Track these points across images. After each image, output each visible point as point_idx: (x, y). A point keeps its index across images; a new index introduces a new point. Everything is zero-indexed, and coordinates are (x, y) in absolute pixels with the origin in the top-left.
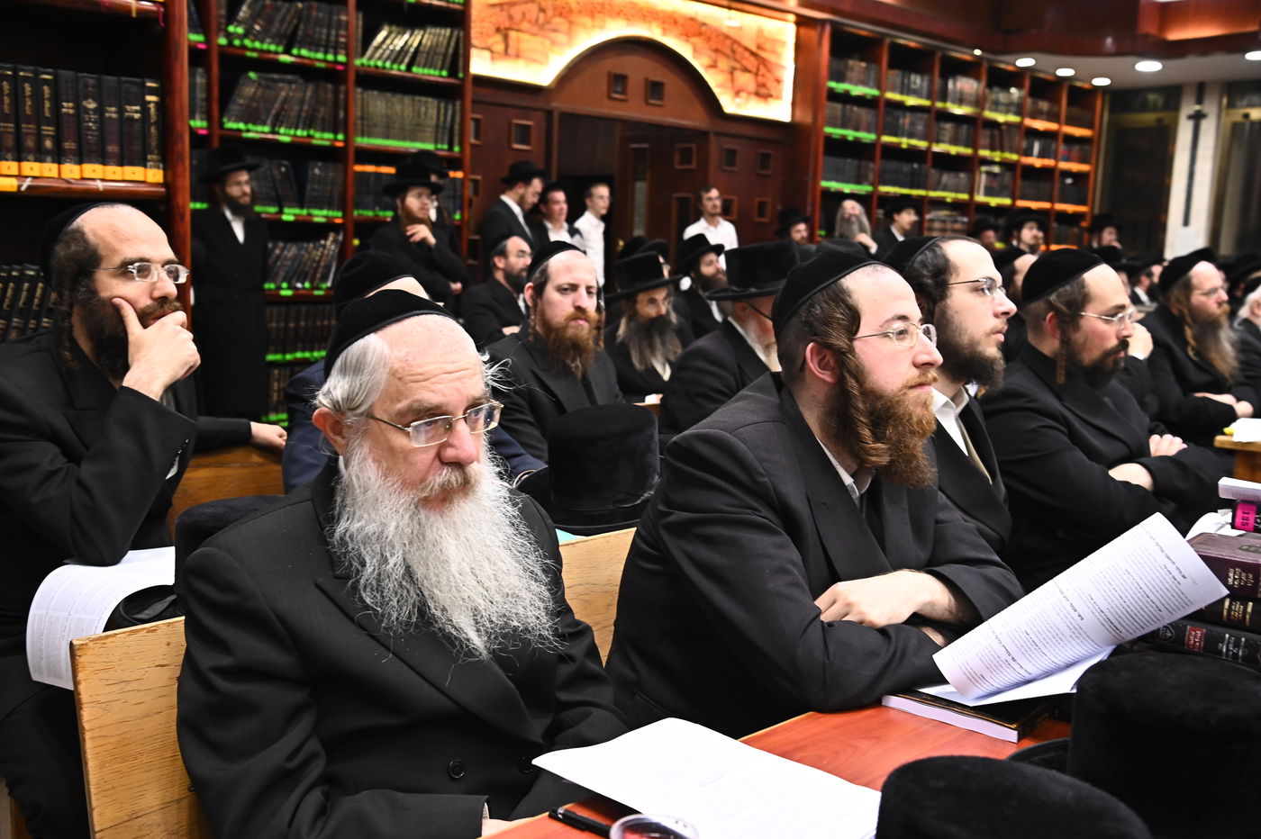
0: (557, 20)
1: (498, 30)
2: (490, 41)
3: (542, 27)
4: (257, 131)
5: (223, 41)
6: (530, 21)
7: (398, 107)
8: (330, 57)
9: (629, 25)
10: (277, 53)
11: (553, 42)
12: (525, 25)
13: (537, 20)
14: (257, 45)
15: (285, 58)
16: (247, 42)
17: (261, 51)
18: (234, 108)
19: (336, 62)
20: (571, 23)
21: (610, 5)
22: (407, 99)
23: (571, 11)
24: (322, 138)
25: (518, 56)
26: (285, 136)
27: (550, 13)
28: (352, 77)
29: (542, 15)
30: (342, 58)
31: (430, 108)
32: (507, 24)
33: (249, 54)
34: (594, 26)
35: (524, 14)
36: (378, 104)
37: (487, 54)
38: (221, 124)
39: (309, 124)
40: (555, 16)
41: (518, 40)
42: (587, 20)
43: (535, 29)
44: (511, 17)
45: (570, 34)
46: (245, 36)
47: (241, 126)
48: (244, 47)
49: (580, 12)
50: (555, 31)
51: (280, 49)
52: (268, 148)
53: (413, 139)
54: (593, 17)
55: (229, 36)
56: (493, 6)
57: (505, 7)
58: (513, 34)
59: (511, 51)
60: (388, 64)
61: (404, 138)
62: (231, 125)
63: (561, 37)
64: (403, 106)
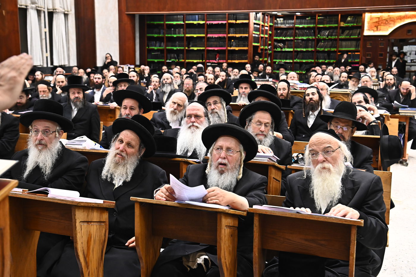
0: (391, 22)
1: (375, 26)
2: (373, 29)
3: (387, 24)
4: (322, 49)
5: (317, 37)
6: (384, 24)
7: (347, 43)
8: (335, 37)
9: (411, 20)
10: (326, 38)
11: (389, 26)
12: (382, 24)
13: (385, 23)
14: (322, 37)
15: (327, 38)
16: (321, 37)
17: (323, 38)
18: (318, 46)
19: (336, 38)
20: (394, 22)
21: (406, 16)
22: (349, 42)
23: (395, 20)
24: (333, 49)
25: (380, 30)
26: (326, 50)
27: (389, 21)
28: (338, 40)
29: (387, 22)
30: (336, 37)
31: (354, 43)
32: (378, 25)
33: (322, 39)
34: (401, 21)
35: (382, 23)
36: (344, 43)
37: (372, 31)
38: (316, 49)
39: (331, 47)
40: (390, 21)
41: (380, 27)
42: (399, 21)
43: (385, 25)
44: (379, 24)
45: (394, 24)
46: (320, 36)
47: (319, 49)
48: (320, 38)
49: (397, 19)
50: (390, 24)
51: (326, 37)
52: (324, 52)
53: (350, 48)
54: (401, 20)
55: (318, 37)
56: (374, 22)
57: (377, 22)
58: (379, 27)
59: (378, 30)
60: (346, 37)
61: (348, 48)
62: (318, 49)
63: (392, 25)
64: (349, 43)
